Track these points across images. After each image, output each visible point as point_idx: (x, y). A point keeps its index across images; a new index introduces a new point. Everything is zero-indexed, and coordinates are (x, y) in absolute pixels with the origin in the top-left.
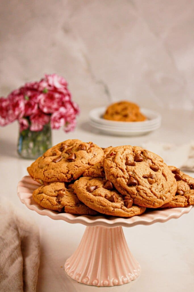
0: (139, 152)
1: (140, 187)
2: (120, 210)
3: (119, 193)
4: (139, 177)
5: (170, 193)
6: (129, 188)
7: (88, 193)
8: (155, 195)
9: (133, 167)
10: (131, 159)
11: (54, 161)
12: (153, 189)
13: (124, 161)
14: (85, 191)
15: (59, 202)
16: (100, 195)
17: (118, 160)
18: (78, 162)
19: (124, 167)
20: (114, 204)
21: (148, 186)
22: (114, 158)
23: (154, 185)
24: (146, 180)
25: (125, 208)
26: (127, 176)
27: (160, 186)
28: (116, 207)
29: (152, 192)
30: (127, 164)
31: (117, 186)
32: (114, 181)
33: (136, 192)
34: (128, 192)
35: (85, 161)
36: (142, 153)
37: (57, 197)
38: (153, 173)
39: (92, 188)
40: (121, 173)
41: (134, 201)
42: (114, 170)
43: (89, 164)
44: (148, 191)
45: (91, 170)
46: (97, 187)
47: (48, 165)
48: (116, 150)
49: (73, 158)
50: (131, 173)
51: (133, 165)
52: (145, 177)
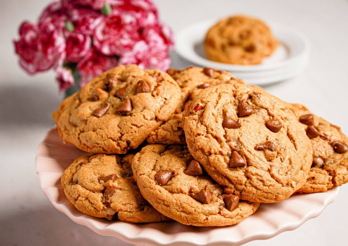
0: (245, 97)
1: (251, 169)
2: (218, 217)
3: (213, 182)
4: (248, 151)
5: (302, 171)
6: (232, 174)
7: (158, 187)
8: (278, 181)
9: (237, 131)
10: (232, 112)
11: (95, 114)
12: (274, 171)
13: (220, 120)
14: (154, 183)
15: (107, 204)
16: (182, 192)
17: (209, 119)
18: (138, 118)
19: (220, 132)
20: (207, 208)
21: (266, 165)
22: (202, 116)
23: (276, 162)
24: (261, 154)
25: (225, 211)
26: (226, 150)
27: (286, 163)
28: (211, 214)
29: (272, 176)
30: (225, 125)
31: (210, 170)
32: (203, 160)
33: (245, 179)
34: (230, 181)
35: (149, 115)
36: (250, 97)
37: (103, 192)
38: (272, 136)
39: (165, 176)
40: (215, 146)
41: (241, 195)
42: (203, 141)
43: (156, 119)
44: (266, 176)
45: (161, 132)
46: (173, 175)
47: (85, 121)
48: (204, 100)
49: (129, 108)
50: (234, 144)
51: (236, 126)
52: (258, 149)
